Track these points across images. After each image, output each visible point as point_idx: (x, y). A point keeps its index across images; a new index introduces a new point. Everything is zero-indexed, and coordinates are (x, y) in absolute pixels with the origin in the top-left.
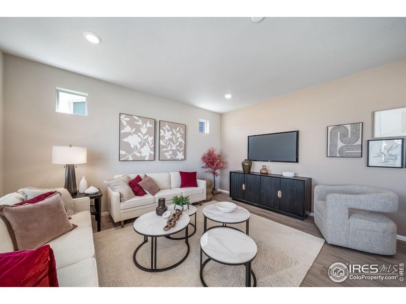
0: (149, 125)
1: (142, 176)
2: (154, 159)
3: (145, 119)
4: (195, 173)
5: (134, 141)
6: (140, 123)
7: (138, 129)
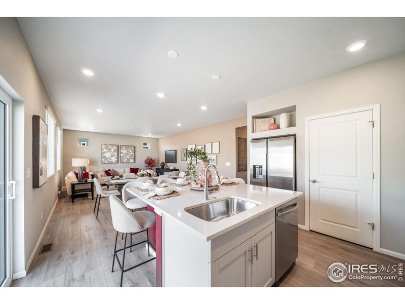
0: (115, 148)
1: (111, 169)
2: (118, 162)
3: (113, 145)
4: (138, 169)
5: (108, 155)
6: (111, 147)
7: (110, 150)
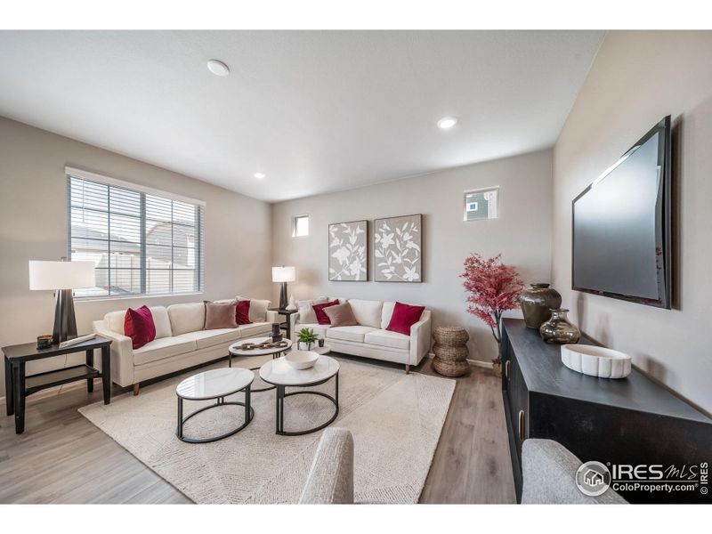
0: (359, 231)
2: (368, 279)
3: (354, 224)
5: (341, 255)
6: (348, 231)
7: (347, 241)
